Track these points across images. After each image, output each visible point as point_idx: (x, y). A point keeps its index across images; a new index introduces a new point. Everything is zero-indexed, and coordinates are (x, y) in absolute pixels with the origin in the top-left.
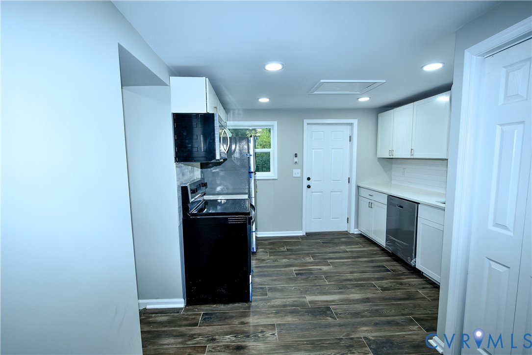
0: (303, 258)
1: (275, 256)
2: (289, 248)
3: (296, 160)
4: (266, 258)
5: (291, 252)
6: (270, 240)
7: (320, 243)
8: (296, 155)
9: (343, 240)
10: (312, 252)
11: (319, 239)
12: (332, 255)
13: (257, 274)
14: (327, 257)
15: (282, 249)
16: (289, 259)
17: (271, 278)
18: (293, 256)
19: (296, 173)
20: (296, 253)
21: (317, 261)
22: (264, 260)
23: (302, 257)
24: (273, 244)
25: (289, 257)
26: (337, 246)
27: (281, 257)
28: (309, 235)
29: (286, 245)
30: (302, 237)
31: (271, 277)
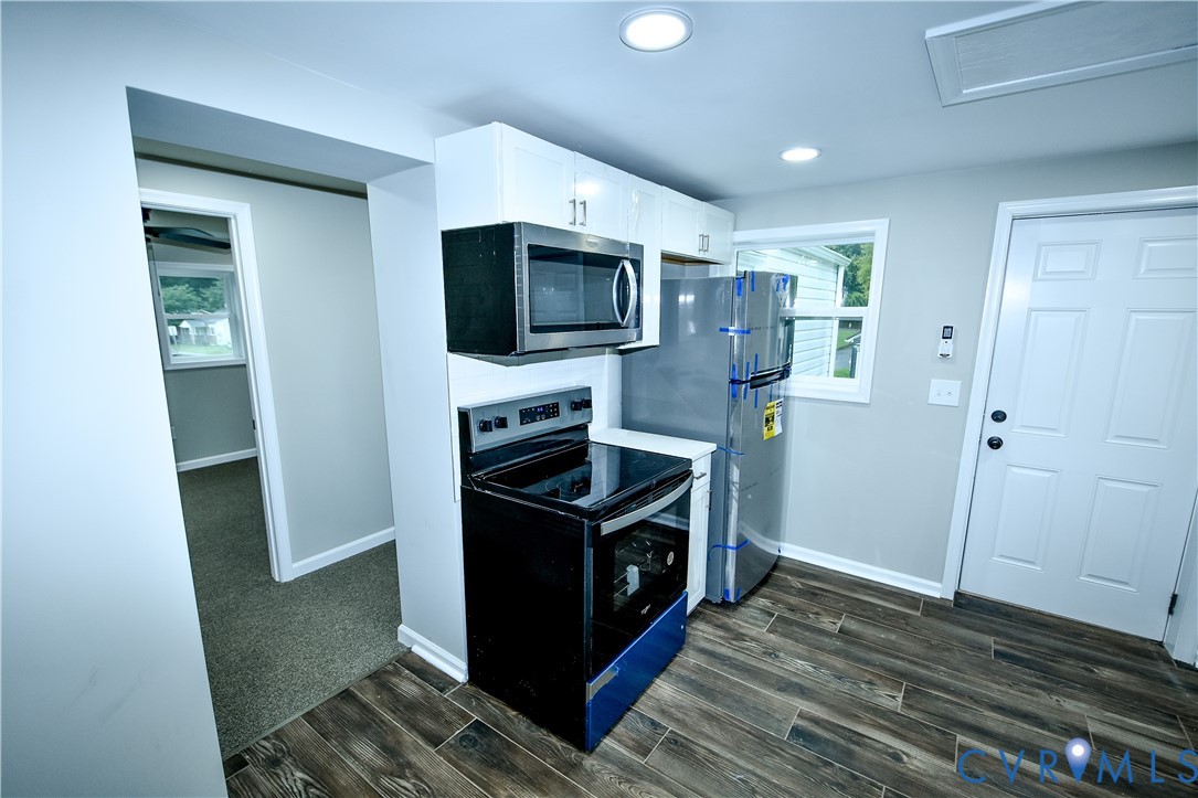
0: (870, 683)
1: (784, 635)
2: (853, 626)
3: (946, 347)
4: (754, 631)
5: (847, 642)
6: (815, 577)
7: (982, 648)
8: (948, 332)
9: (1107, 674)
10: (923, 672)
11: (997, 633)
12: (993, 721)
13: (684, 672)
14: (968, 717)
15: (826, 623)
16: (818, 665)
17: (705, 704)
18: (839, 663)
19: (943, 391)
20: (863, 654)
21: (913, 715)
22: (740, 637)
23: (869, 677)
24: (812, 594)
25: (824, 657)
26: (1049, 691)
27: (801, 648)
28: (965, 605)
29: (852, 615)
30: (932, 607)
31: (713, 701)
